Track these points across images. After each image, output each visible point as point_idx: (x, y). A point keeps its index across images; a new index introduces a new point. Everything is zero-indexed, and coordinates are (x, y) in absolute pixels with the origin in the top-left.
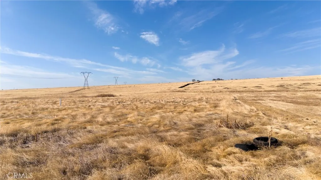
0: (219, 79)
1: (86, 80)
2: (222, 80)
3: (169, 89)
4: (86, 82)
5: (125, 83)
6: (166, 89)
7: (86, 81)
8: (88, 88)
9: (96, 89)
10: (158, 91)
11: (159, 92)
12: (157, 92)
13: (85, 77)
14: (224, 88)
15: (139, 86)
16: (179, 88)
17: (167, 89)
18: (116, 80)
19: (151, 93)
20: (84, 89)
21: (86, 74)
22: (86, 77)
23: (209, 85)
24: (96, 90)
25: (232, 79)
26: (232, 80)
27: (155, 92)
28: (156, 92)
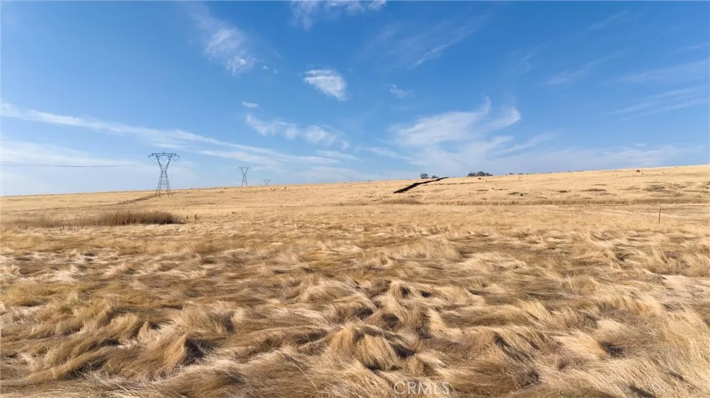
0: (482, 174)
1: (164, 173)
2: (488, 175)
3: (370, 195)
4: (164, 178)
5: (266, 182)
6: (362, 197)
7: (164, 176)
8: (168, 194)
9: (189, 195)
10: (343, 200)
11: (347, 204)
12: (341, 204)
13: (161, 166)
14: (510, 194)
15: (297, 188)
16: (396, 192)
17: (364, 195)
18: (244, 176)
19: (324, 205)
20: (160, 195)
21: (164, 157)
22: (164, 165)
23: (466, 185)
24: (187, 197)
25: (511, 174)
26: (520, 176)
27: (336, 202)
28: (337, 205)
